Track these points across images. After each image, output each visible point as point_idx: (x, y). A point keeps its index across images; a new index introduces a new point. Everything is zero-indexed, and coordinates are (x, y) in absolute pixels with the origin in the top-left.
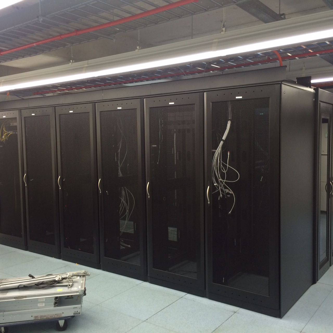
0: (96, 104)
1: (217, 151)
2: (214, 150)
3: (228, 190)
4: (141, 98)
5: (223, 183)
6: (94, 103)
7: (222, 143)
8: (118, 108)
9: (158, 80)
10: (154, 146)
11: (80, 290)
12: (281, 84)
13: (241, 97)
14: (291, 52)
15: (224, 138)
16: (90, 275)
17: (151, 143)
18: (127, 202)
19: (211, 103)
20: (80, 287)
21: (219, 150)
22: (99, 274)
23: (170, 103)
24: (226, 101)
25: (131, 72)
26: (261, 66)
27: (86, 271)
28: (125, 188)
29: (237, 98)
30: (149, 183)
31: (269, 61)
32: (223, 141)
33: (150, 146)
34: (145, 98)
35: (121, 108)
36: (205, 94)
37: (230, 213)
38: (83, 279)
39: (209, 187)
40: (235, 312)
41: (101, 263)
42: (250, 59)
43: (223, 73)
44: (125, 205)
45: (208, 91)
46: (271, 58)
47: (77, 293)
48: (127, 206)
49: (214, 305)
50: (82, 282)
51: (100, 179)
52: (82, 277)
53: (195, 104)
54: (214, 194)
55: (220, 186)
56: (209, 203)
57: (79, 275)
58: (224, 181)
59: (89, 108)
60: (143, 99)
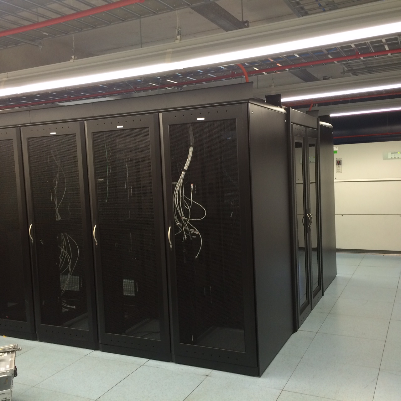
0: (21, 128)
1: (178, 183)
2: (174, 183)
3: (194, 230)
4: (81, 121)
5: (187, 222)
6: (19, 127)
7: (183, 173)
8: (51, 134)
9: (102, 98)
10: (100, 180)
11: (7, 371)
12: (248, 103)
13: (203, 119)
14: (258, 65)
15: (186, 167)
16: (21, 349)
17: (96, 176)
18: (69, 252)
19: (168, 126)
20: (8, 366)
21: (180, 182)
22: (35, 347)
23: (118, 127)
24: (187, 124)
25: (66, 88)
26: (224, 82)
27: (16, 345)
28: (66, 234)
29: (198, 119)
30: (95, 226)
31: (233, 76)
32: (185, 171)
33: (96, 180)
34: (85, 120)
35: (55, 133)
36: (161, 115)
37: (196, 257)
38: (13, 356)
39: (170, 227)
40: (208, 375)
41: (37, 333)
42: (211, 73)
43: (181, 90)
44: (66, 256)
45: (164, 111)
46: (235, 73)
47: (4, 375)
48: (69, 257)
49: (183, 370)
50: (10, 359)
51: (31, 225)
52: (10, 353)
53: (149, 127)
54: (177, 236)
55: (184, 226)
56: (171, 246)
57: (7, 351)
58: (188, 220)
59: (13, 134)
60: (84, 122)
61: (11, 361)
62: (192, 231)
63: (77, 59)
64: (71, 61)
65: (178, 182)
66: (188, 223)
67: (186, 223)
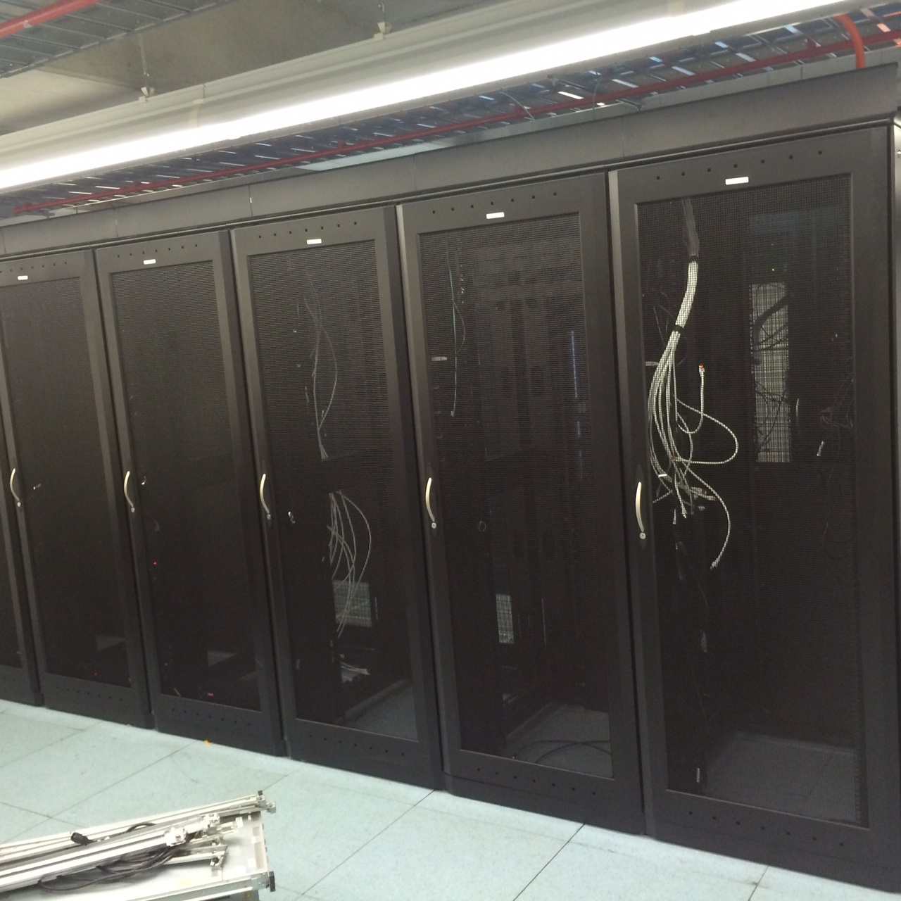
0: (233, 232)
1: (660, 365)
2: (649, 364)
3: (700, 490)
4: (388, 204)
5: (684, 469)
6: (224, 230)
7: (674, 337)
8: (310, 242)
10: (438, 359)
11: (253, 876)
12: (890, 126)
13: (745, 180)
15: (681, 320)
17: (431, 349)
18: (349, 539)
19: (636, 206)
20: (252, 862)
21: (667, 360)
23: (489, 216)
28: (340, 493)
29: (729, 182)
30: (430, 480)
32: (679, 329)
33: (429, 360)
34: (398, 203)
35: (318, 241)
36: (613, 177)
37: (714, 564)
38: (258, 828)
39: (640, 484)
41: (286, 738)
44: (344, 553)
45: (624, 165)
47: (246, 887)
48: (348, 553)
50: (254, 840)
51: (264, 476)
52: (250, 818)
53: (578, 213)
54: (660, 509)
55: (678, 480)
56: (643, 536)
57: (241, 813)
58: (687, 463)
59: (209, 247)
60: (395, 207)
61: (257, 845)
62: (698, 492)
63: (391, 31)
64: (378, 37)
65: (662, 360)
66: (688, 472)
67: (684, 472)
